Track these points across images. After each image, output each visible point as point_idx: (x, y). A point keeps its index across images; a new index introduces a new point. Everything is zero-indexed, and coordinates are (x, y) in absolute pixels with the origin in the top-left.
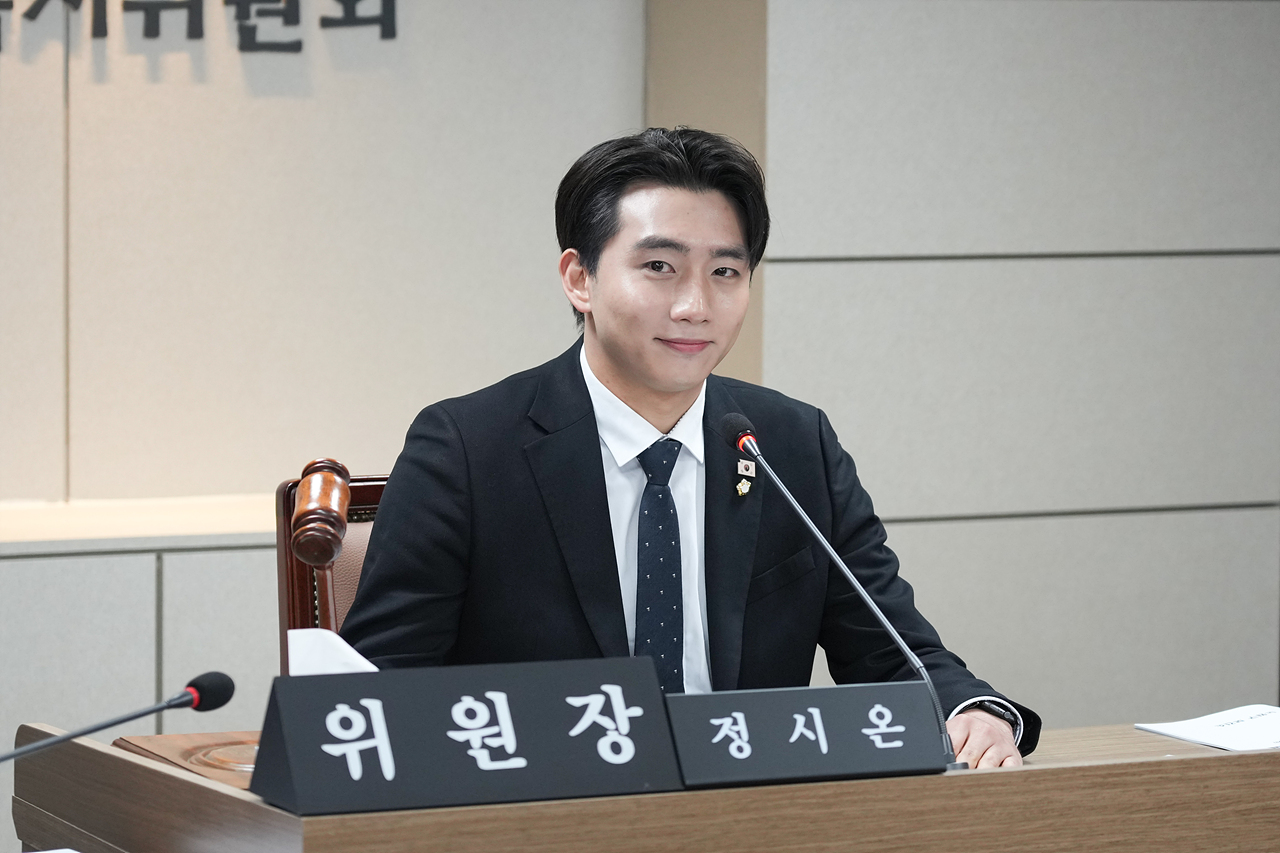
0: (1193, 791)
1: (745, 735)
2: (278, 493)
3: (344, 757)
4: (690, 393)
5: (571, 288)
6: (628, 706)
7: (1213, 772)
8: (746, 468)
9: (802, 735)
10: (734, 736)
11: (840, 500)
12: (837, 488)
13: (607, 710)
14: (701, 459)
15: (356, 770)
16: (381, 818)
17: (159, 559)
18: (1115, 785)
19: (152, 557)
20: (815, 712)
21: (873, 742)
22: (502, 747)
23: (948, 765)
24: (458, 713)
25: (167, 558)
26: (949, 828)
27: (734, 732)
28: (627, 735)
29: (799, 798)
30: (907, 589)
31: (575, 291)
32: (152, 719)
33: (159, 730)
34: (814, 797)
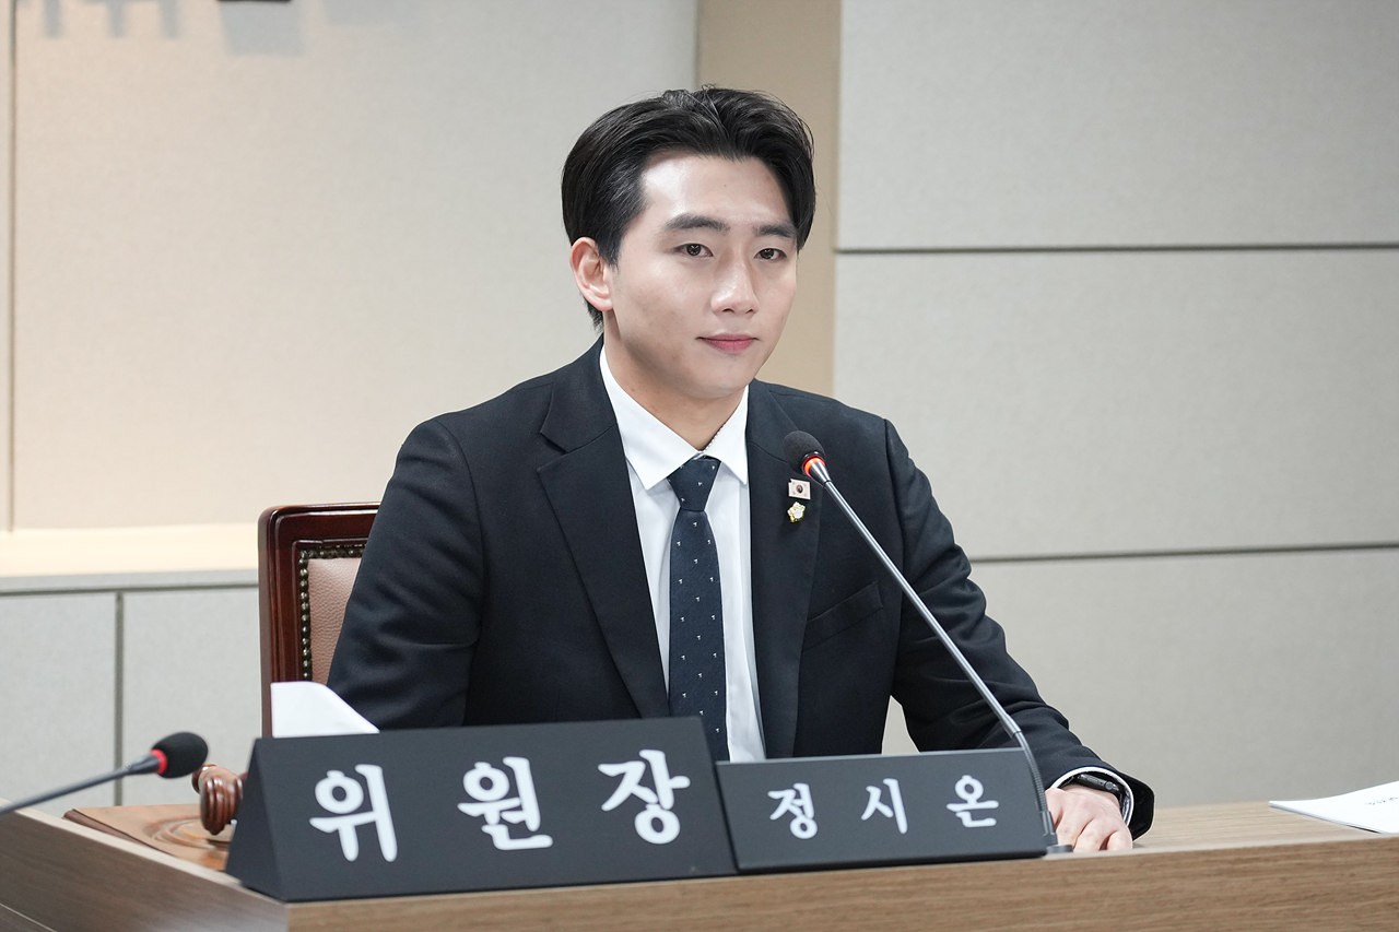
0: (1338, 880)
1: (810, 811)
2: (261, 522)
3: (336, 833)
4: (729, 399)
5: (586, 284)
6: (672, 775)
7: (1360, 857)
8: (799, 488)
9: (877, 811)
10: (796, 811)
11: (911, 526)
12: (908, 511)
13: (647, 780)
14: (745, 479)
15: (351, 849)
16: (380, 905)
17: (119, 600)
18: (1245, 873)
19: (112, 598)
20: (893, 784)
21: (960, 820)
22: (523, 823)
23: (1049, 848)
24: (471, 782)
25: (128, 598)
26: (1050, 922)
27: (797, 807)
28: (671, 810)
29: (871, 885)
30: (997, 631)
31: (591, 286)
32: (110, 787)
33: (118, 801)
34: (891, 884)
